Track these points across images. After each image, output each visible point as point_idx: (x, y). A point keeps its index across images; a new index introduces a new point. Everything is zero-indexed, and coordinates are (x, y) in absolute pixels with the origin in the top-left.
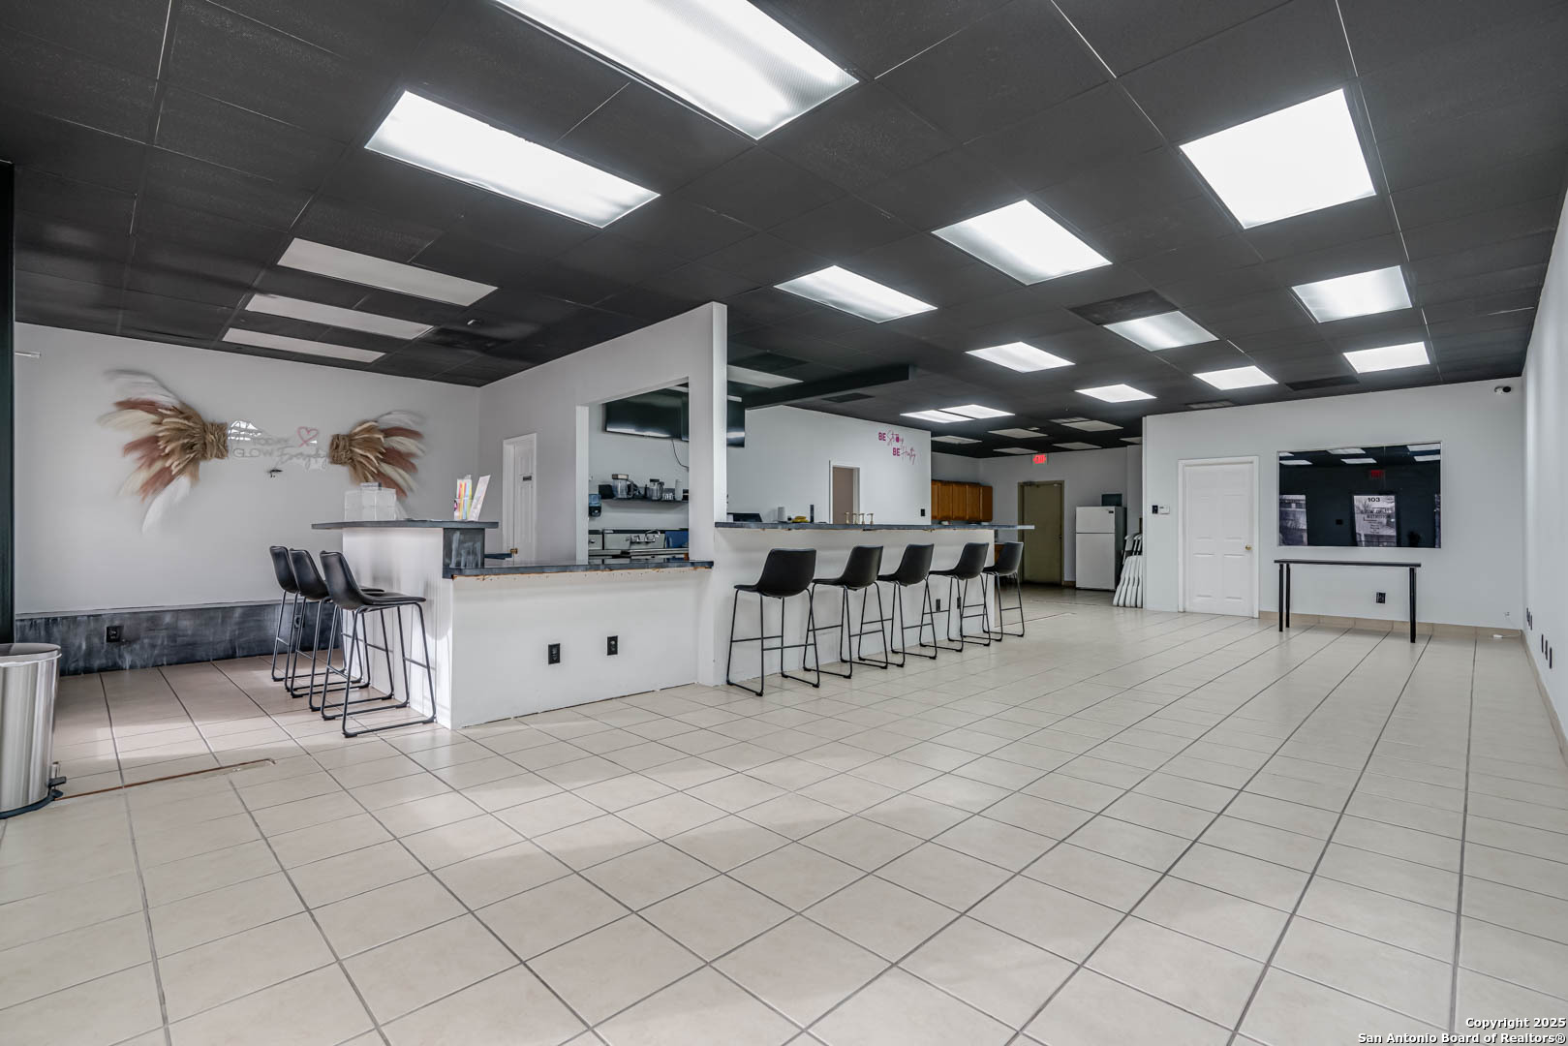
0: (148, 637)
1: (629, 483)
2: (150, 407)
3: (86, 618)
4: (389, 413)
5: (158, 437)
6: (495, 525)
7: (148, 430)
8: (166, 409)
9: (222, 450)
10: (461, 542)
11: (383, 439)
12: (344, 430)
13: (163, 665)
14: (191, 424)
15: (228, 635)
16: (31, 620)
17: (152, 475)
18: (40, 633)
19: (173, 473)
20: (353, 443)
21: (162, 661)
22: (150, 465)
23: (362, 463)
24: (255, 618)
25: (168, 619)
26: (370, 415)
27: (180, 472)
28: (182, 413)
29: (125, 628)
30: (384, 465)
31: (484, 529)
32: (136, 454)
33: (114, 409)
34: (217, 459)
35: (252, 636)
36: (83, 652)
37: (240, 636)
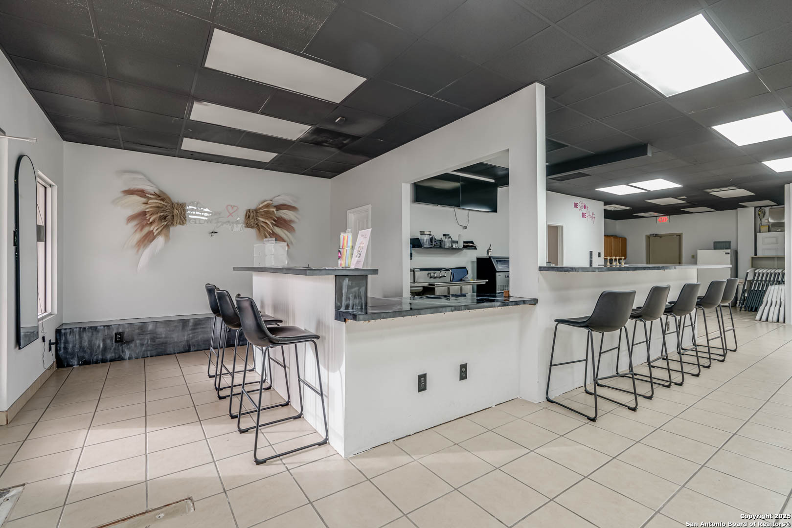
0: (139, 340)
1: (431, 237)
2: (141, 193)
3: (103, 327)
4: (279, 196)
5: (146, 212)
6: (375, 272)
7: (141, 208)
8: (151, 194)
9: (183, 219)
10: (349, 287)
11: (275, 211)
12: (253, 207)
13: (148, 357)
14: (165, 204)
15: (186, 337)
16: (71, 328)
17: (142, 236)
18: (76, 337)
19: (155, 234)
20: (258, 214)
21: (147, 354)
22: (141, 230)
23: (263, 227)
24: (202, 326)
25: (150, 327)
26: (268, 197)
27: (159, 234)
28: (159, 196)
29: (126, 333)
30: (276, 228)
31: (367, 275)
32: (134, 223)
33: (122, 195)
34: (180, 225)
35: (200, 337)
36: (101, 349)
37: (193, 338)
